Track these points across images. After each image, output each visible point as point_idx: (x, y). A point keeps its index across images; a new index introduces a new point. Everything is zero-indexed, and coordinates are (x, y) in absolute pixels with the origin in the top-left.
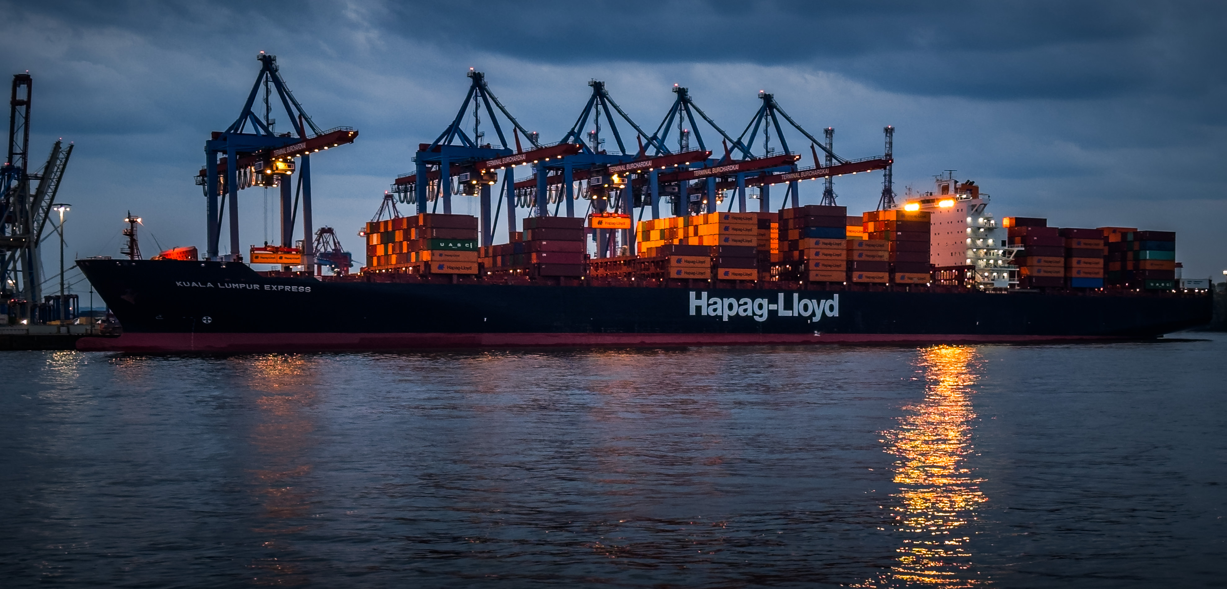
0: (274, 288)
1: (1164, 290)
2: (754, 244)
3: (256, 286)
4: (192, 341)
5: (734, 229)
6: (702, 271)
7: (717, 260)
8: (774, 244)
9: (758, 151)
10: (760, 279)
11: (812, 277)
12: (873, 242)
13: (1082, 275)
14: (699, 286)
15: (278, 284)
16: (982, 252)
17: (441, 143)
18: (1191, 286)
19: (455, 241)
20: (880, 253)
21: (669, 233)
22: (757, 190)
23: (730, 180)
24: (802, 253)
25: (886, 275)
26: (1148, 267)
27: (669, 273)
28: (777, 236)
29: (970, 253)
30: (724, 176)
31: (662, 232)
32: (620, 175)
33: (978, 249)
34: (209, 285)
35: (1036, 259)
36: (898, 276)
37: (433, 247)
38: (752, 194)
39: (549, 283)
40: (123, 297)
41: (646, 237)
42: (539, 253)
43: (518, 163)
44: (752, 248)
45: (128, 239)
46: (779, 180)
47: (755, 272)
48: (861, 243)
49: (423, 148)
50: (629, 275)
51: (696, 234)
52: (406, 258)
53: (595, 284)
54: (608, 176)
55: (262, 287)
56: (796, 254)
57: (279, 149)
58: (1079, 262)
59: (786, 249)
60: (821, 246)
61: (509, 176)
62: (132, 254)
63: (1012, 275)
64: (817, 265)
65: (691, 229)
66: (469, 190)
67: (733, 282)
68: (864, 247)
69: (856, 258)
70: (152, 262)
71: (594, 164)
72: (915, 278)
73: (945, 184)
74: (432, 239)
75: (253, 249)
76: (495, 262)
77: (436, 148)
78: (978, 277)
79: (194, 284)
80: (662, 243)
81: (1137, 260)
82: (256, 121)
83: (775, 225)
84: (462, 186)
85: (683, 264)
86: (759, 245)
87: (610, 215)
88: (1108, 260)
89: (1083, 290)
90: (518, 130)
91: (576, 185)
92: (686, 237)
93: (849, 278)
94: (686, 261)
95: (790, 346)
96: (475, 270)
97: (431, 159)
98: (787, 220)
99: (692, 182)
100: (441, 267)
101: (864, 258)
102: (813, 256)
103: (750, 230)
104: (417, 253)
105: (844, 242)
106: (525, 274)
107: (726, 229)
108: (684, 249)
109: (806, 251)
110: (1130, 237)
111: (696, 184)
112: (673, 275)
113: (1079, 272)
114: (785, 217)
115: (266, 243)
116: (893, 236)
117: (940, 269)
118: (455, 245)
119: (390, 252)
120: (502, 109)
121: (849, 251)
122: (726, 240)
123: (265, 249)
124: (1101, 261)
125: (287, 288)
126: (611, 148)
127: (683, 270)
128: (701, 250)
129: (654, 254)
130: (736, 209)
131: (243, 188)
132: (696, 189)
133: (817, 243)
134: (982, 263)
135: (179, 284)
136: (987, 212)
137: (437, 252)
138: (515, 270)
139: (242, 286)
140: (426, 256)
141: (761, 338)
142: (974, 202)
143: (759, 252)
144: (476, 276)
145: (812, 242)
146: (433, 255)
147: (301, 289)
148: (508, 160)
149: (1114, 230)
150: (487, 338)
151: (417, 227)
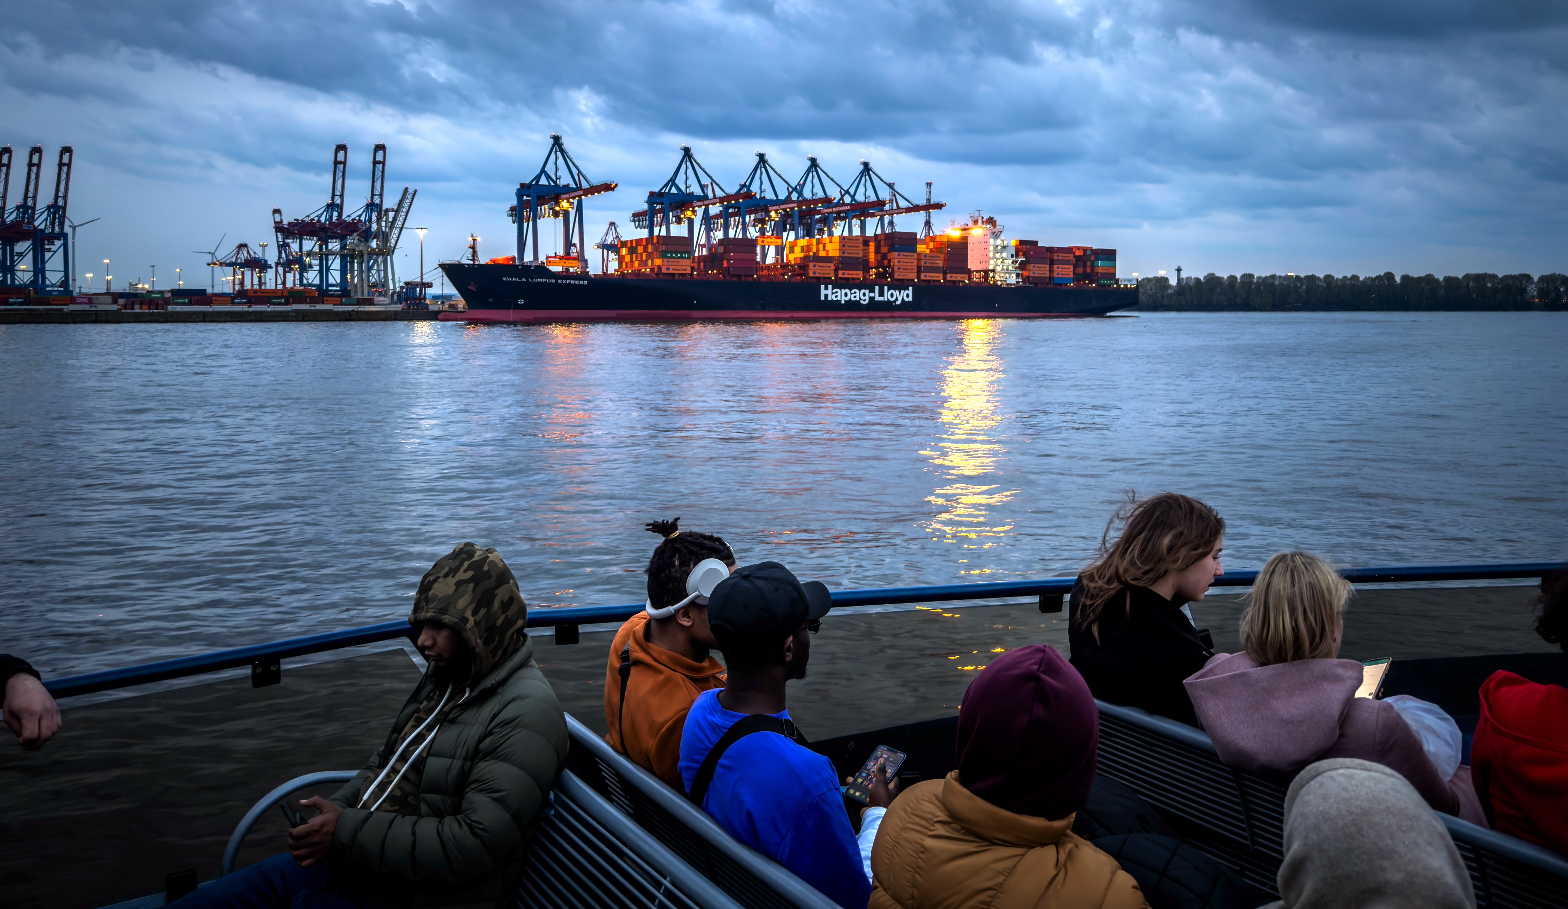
0: (564, 281)
1: (1109, 285)
2: (860, 255)
3: (553, 281)
4: (512, 314)
5: (848, 246)
6: (829, 272)
7: (838, 265)
8: (872, 256)
9: (860, 197)
10: (864, 277)
11: (896, 276)
12: (933, 254)
13: (1060, 276)
14: (827, 281)
15: (567, 279)
16: (999, 262)
17: (663, 191)
18: (1125, 283)
19: (676, 252)
20: (938, 262)
21: (806, 249)
22: (859, 222)
23: (841, 215)
24: (889, 261)
25: (941, 275)
26: (1100, 271)
27: (808, 274)
28: (873, 250)
29: (992, 262)
30: (838, 213)
31: (802, 247)
32: (776, 211)
33: (997, 259)
34: (524, 280)
35: (1032, 265)
36: (948, 277)
37: (663, 255)
38: (856, 223)
39: (735, 279)
40: (469, 287)
41: (792, 251)
42: (728, 260)
43: (714, 204)
44: (859, 258)
45: (471, 250)
46: (873, 215)
47: (861, 273)
48: (926, 255)
49: (652, 194)
50: (784, 275)
51: (824, 249)
52: (645, 264)
53: (763, 280)
54: (768, 212)
55: (557, 281)
56: (886, 262)
57: (564, 194)
58: (1058, 268)
59: (879, 259)
60: (901, 257)
61: (706, 212)
62: (473, 260)
63: (1018, 275)
64: (899, 269)
65: (821, 246)
66: (679, 221)
67: (848, 279)
68: (927, 258)
69: (923, 264)
70: (486, 265)
71: (759, 205)
72: (958, 277)
73: (976, 219)
74: (663, 251)
75: (548, 257)
76: (699, 266)
77: (660, 194)
78: (997, 277)
79: (514, 279)
80: (802, 255)
81: (1093, 267)
82: (548, 177)
83: (872, 244)
84: (674, 219)
85: (817, 268)
86: (863, 256)
87: (768, 237)
88: (1075, 266)
89: (1060, 285)
90: (714, 184)
91: (747, 217)
92: (818, 251)
93: (918, 277)
94: (819, 266)
95: (882, 319)
96: (689, 271)
97: (658, 201)
98: (880, 240)
99: (817, 217)
100: (668, 269)
101: (928, 265)
102: (896, 263)
103: (858, 247)
104: (652, 260)
105: (915, 255)
106: (718, 273)
107: (844, 246)
108: (817, 258)
109: (892, 260)
110: (1089, 253)
111: (820, 218)
112: (811, 275)
113: (1058, 274)
114: (879, 239)
115: (556, 253)
116: (945, 251)
117: (973, 272)
118: (677, 255)
119: (634, 259)
120: (703, 170)
121: (919, 260)
122: (844, 253)
123: (555, 257)
124: (1072, 267)
125: (573, 282)
126: (769, 195)
127: (817, 271)
128: (828, 259)
129: (798, 262)
130: (846, 234)
131: (539, 219)
132: (819, 221)
133: (899, 255)
134: (999, 269)
135: (504, 279)
136: (1002, 237)
137: (666, 260)
138: (712, 271)
139: (544, 280)
140: (658, 262)
141: (865, 314)
142: (994, 230)
143: (863, 260)
144: (689, 274)
145: (895, 254)
146: (663, 261)
147: (581, 282)
148: (707, 202)
149: (1079, 248)
150: (695, 314)
151: (652, 244)
